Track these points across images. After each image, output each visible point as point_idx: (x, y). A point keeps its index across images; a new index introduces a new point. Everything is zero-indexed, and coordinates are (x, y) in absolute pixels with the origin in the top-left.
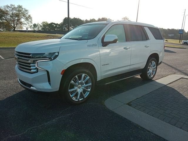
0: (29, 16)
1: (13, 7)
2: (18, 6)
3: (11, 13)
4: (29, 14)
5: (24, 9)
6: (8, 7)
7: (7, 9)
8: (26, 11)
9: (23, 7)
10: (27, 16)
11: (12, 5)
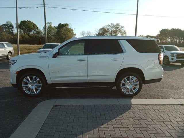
0: (125, 31)
1: (112, 25)
2: (116, 24)
3: (111, 30)
4: (124, 30)
5: (121, 26)
6: (109, 26)
7: (108, 28)
8: (122, 27)
9: (120, 25)
10: (123, 31)
11: (112, 24)
